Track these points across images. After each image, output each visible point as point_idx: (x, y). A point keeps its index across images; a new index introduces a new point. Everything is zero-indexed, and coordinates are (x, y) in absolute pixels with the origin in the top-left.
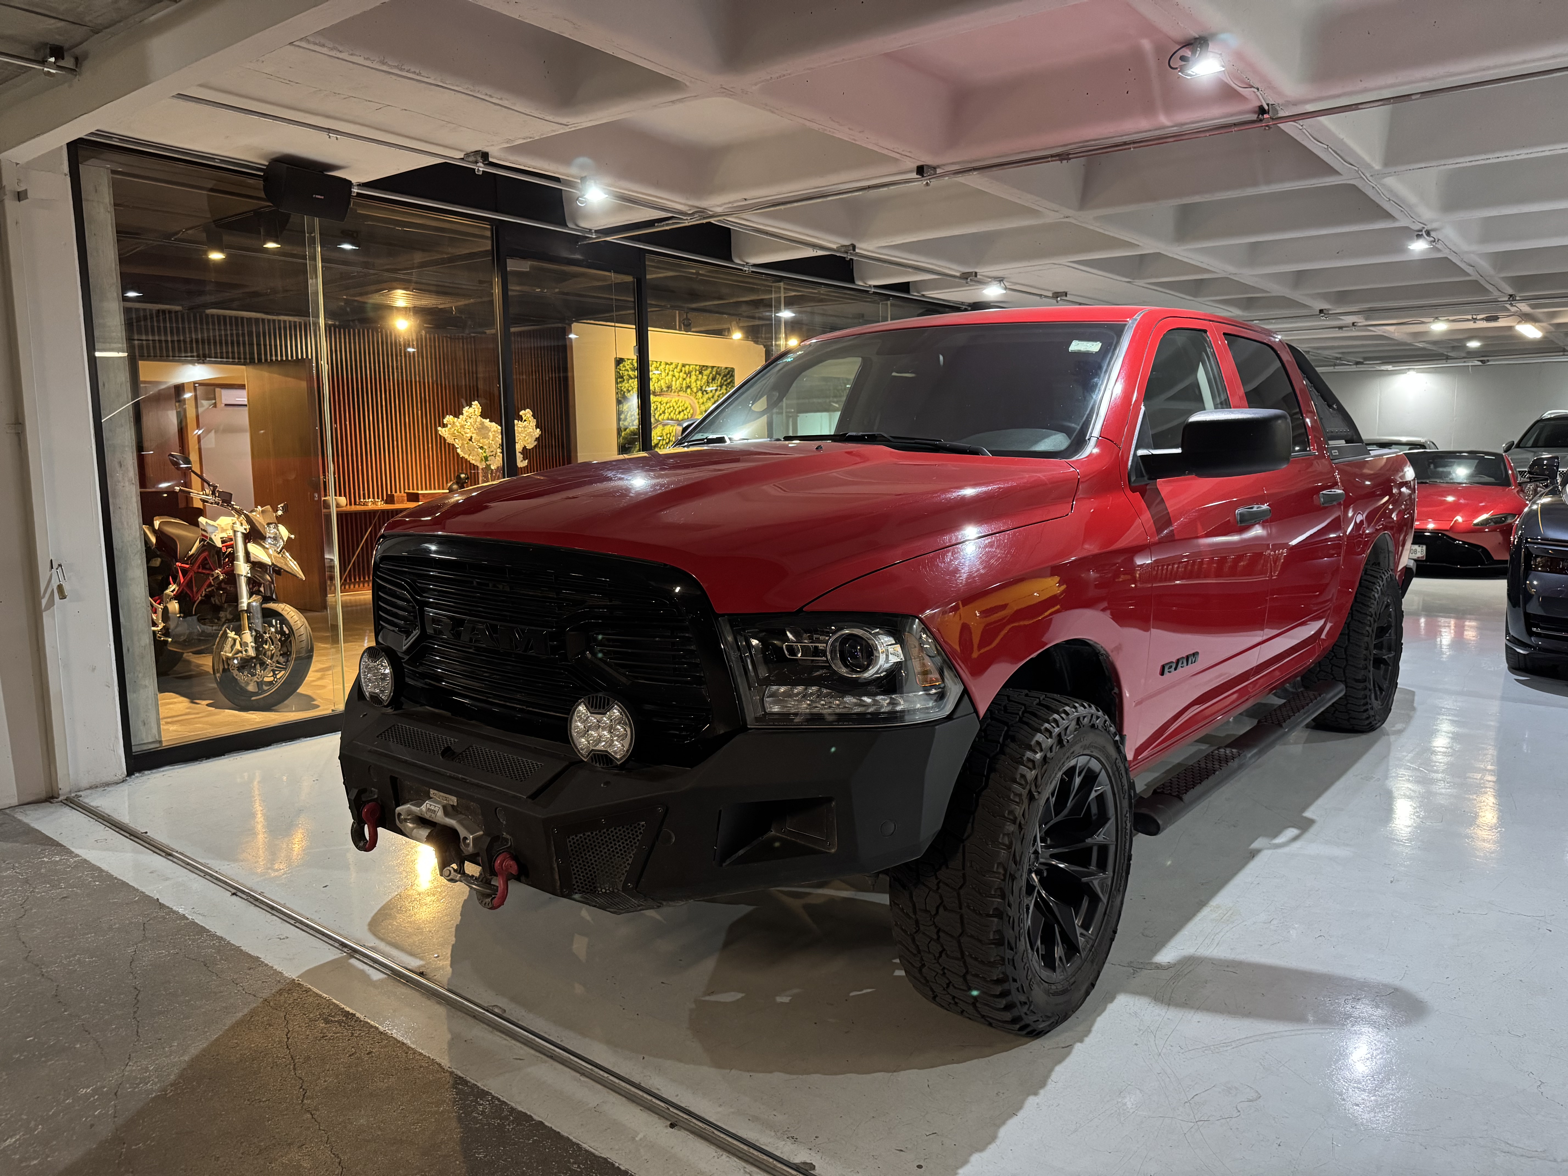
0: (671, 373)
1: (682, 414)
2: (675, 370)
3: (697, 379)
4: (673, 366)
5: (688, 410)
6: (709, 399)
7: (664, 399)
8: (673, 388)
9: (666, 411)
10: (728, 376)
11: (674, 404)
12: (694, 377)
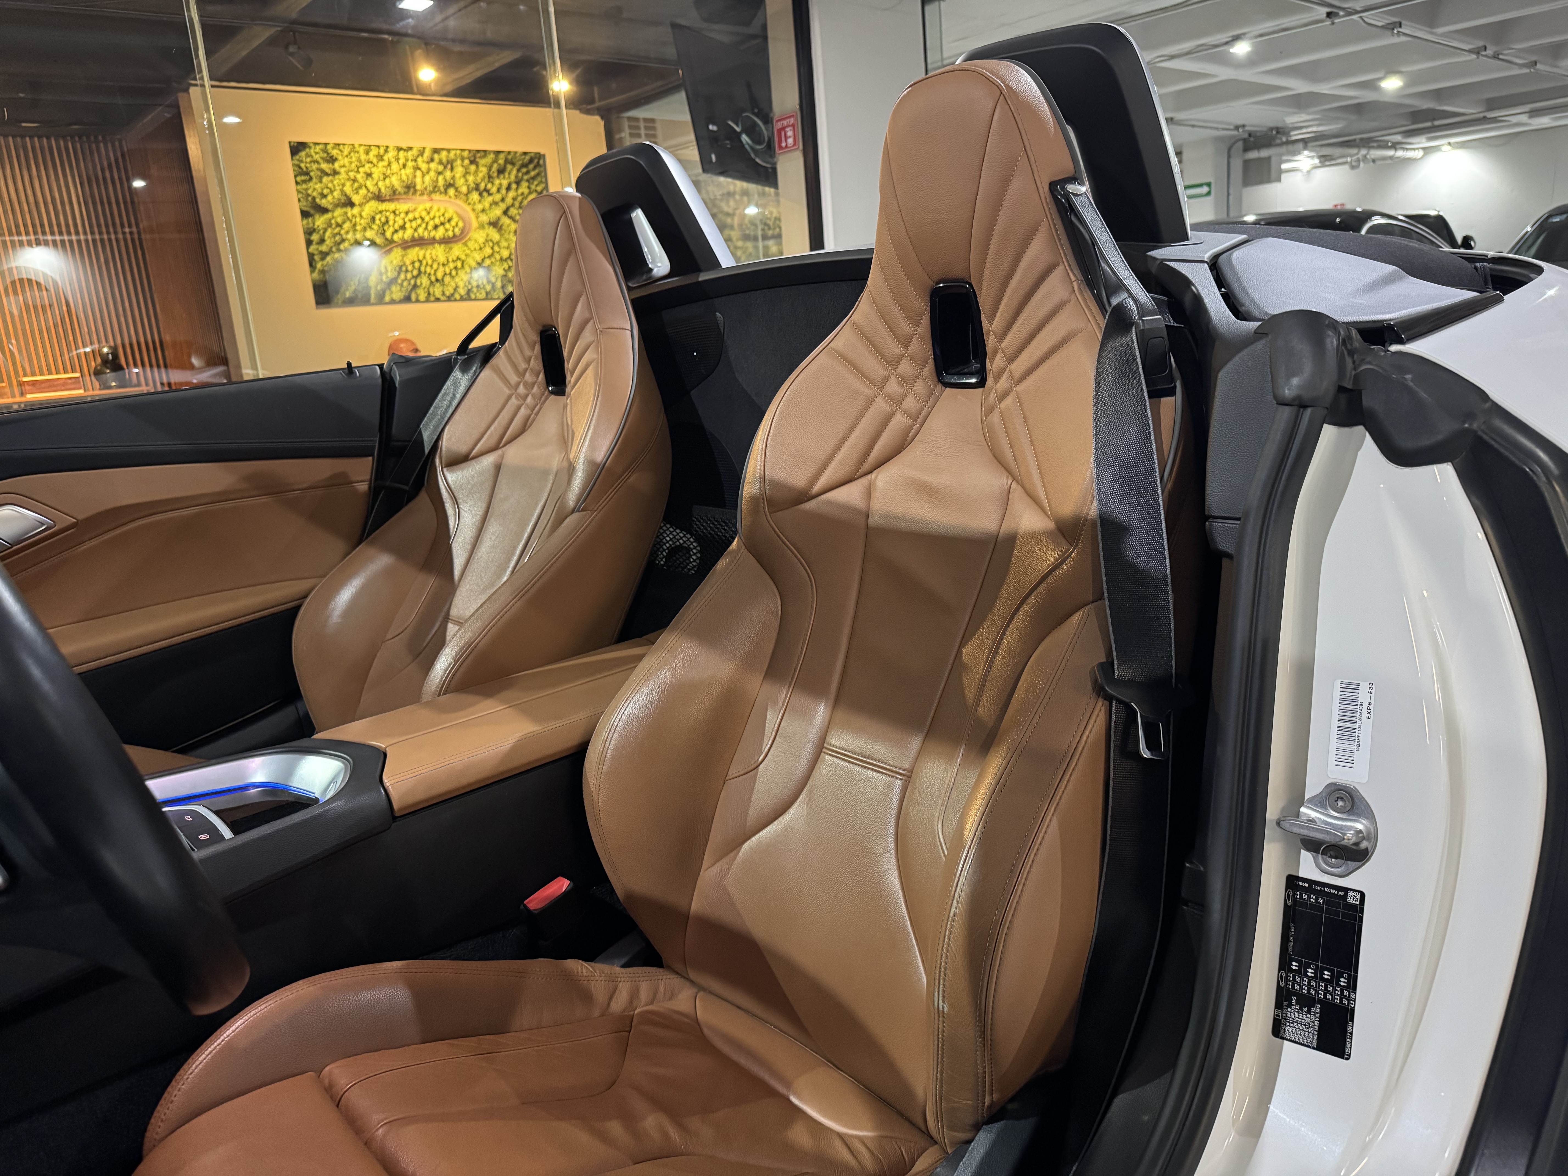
0: (410, 164)
1: (441, 230)
2: (420, 159)
3: (467, 173)
4: (415, 152)
5: (453, 223)
6: (495, 203)
7: (402, 207)
8: (418, 187)
9: (408, 225)
10: (531, 166)
11: (424, 214)
12: (459, 170)
